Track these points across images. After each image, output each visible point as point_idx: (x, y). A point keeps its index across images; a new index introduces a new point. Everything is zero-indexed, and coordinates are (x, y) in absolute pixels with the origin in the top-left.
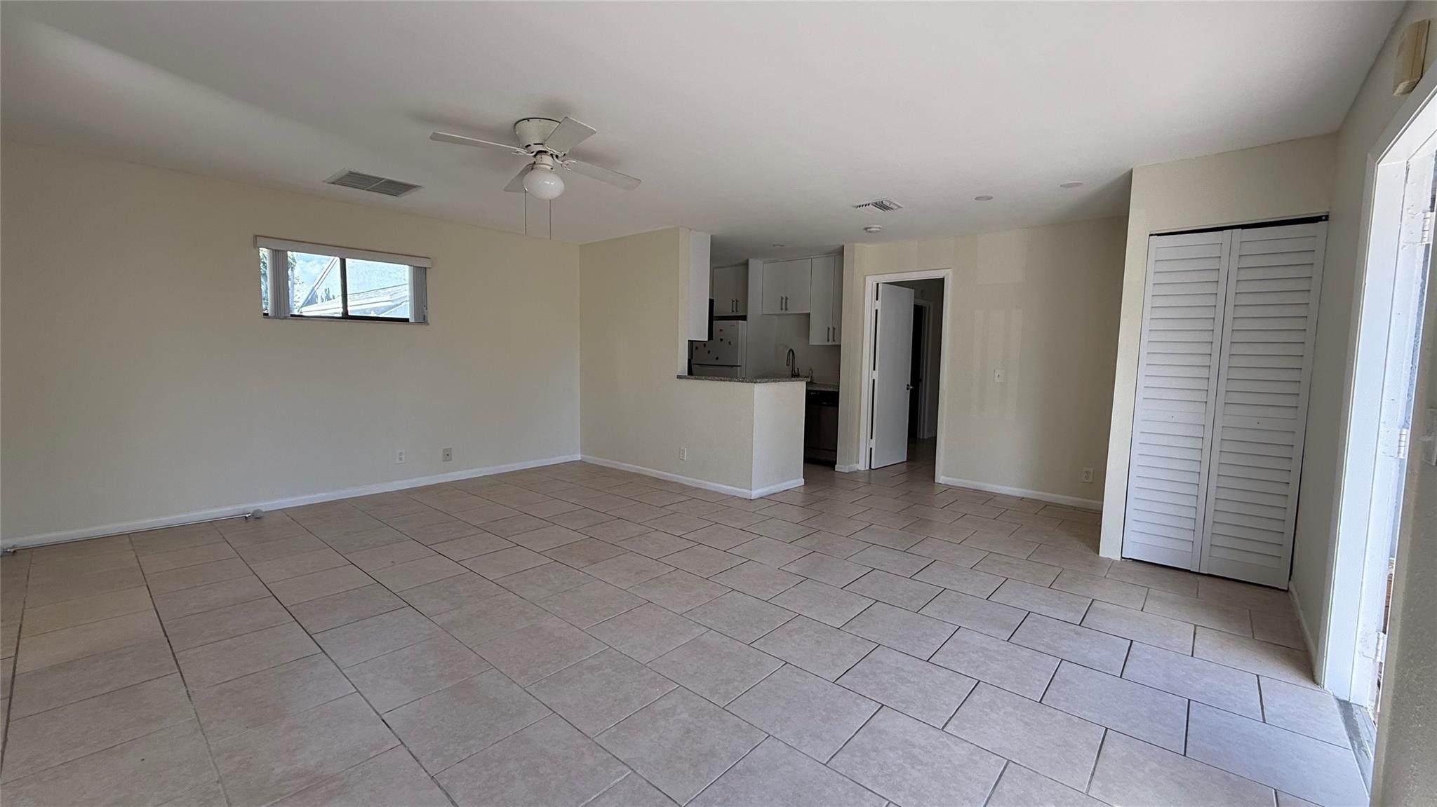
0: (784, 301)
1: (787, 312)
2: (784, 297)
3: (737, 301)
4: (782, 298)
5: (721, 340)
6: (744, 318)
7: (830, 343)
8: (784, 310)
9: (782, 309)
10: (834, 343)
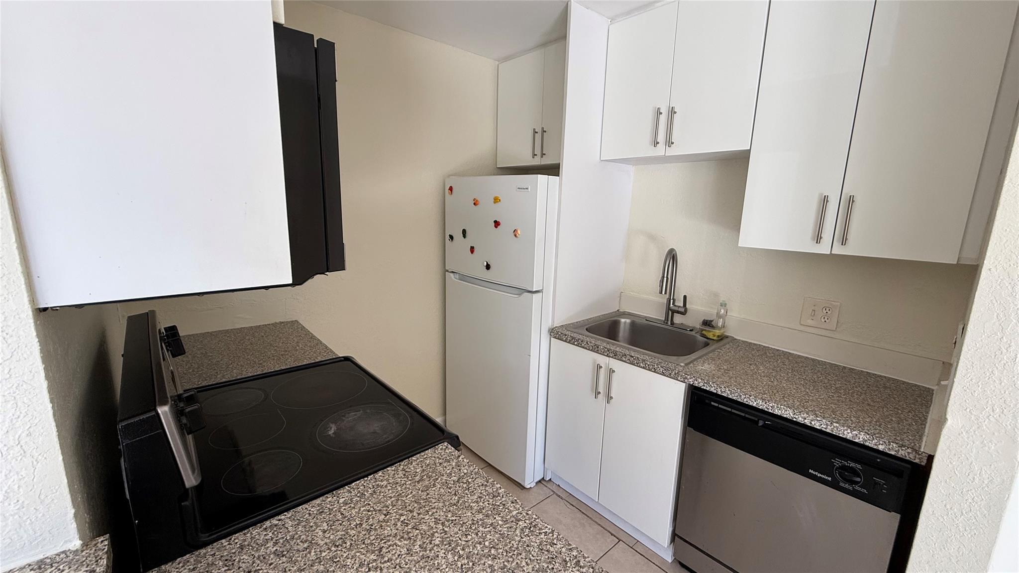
0: (663, 119)
1: (673, 151)
2: (664, 110)
3: (544, 131)
4: (659, 113)
5: (497, 224)
6: (553, 170)
7: (824, 249)
8: (661, 146)
9: (656, 143)
10: (838, 250)
